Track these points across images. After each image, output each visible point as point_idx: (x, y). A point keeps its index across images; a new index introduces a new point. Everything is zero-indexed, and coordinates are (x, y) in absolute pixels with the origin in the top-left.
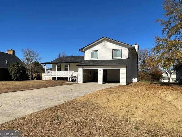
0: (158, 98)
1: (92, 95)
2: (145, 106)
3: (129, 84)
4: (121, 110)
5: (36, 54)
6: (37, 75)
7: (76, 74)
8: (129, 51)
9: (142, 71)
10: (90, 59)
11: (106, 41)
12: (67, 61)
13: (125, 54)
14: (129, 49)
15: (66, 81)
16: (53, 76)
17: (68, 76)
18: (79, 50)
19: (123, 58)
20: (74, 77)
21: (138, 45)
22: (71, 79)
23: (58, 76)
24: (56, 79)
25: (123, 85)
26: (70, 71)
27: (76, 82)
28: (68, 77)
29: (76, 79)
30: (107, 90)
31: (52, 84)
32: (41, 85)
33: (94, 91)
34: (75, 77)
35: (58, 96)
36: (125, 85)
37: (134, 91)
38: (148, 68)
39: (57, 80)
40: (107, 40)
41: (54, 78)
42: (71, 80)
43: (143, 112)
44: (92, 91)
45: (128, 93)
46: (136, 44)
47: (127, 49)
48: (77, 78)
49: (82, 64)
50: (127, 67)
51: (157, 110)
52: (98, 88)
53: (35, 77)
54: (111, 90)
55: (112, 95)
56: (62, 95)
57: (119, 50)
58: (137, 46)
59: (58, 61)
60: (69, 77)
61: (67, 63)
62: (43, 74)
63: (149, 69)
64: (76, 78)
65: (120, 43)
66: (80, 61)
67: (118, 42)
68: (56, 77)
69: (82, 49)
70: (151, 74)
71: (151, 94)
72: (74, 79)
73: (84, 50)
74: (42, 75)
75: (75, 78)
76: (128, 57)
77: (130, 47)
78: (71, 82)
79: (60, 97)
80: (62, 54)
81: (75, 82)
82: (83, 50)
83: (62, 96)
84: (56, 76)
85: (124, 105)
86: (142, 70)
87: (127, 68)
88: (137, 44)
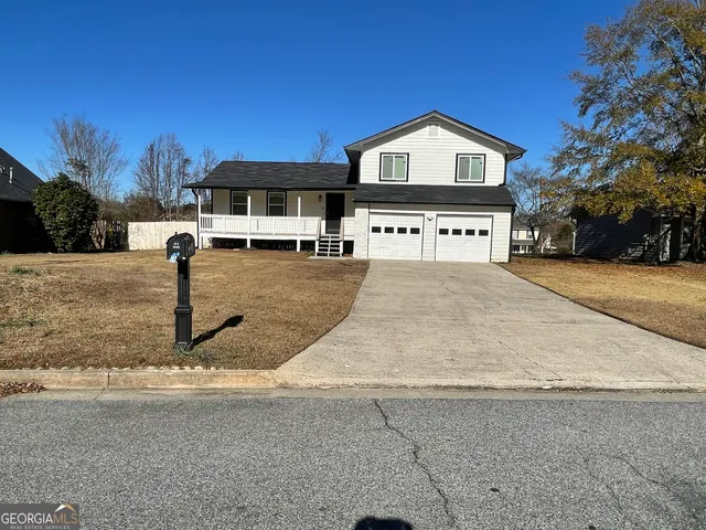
8: (506, 164)
10: (380, 180)
11: (436, 125)
13: (494, 171)
14: (506, 157)
16: (235, 233)
17: (296, 235)
19: (487, 184)
23: (254, 234)
24: (249, 246)
25: (501, 263)
28: (298, 239)
29: (336, 247)
36: (505, 263)
39: (249, 249)
40: (439, 123)
42: (319, 249)
47: (501, 155)
48: (341, 244)
50: (512, 211)
57: (476, 156)
60: (303, 239)
72: (327, 246)
75: (328, 242)
76: (501, 182)
78: (319, 254)
84: (245, 233)
87: (512, 215)
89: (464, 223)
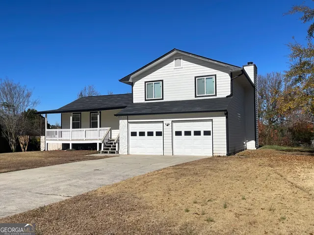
0: (289, 182)
1: (138, 180)
2: (250, 200)
3: (234, 153)
4: (187, 211)
5: (26, 92)
6: (30, 140)
7: (115, 134)
8: (231, 80)
9: (270, 124)
10: (146, 100)
11: (180, 59)
12: (96, 106)
13: (223, 86)
14: (231, 75)
15: (92, 151)
16: (64, 140)
17: (97, 140)
18: (120, 81)
19: (218, 96)
20: (111, 141)
21: (255, 65)
22: (105, 146)
23: (74, 140)
24: (71, 148)
25: (220, 156)
26: (101, 128)
27: (114, 153)
28: (98, 142)
29: (115, 146)
30: (177, 167)
31: (57, 158)
32: (30, 162)
33: (147, 172)
34: (114, 140)
35: (58, 185)
36: (224, 157)
37: (239, 168)
38: (284, 117)
39: (71, 150)
40: (182, 57)
41: (66, 146)
42: (104, 149)
43: (237, 215)
44: (142, 172)
45: (222, 174)
46: (250, 64)
47: (228, 74)
48: (117, 144)
49: (127, 111)
50: (227, 115)
51: (270, 210)
52: (159, 164)
53: (25, 145)
54: (186, 167)
55: (183, 180)
56: (68, 182)
57: (209, 77)
58: (253, 66)
59: (75, 108)
60: (100, 142)
61: (94, 111)
62: (42, 138)
63: (285, 119)
64: (115, 143)
65: (210, 61)
66: (124, 105)
67: (207, 60)
68: (71, 143)
69: (127, 78)
70: (290, 130)
71: (274, 175)
72: (110, 146)
73: (130, 81)
74: (40, 140)
75: (112, 143)
76: (229, 93)
77: (234, 70)
78: (103, 152)
79: (62, 186)
80: (87, 91)
81: (112, 153)
82: (128, 81)
83: (67, 185)
84: (69, 140)
85: (198, 201)
86: (271, 122)
87: (227, 118)
88: (252, 63)
89: (193, 127)
